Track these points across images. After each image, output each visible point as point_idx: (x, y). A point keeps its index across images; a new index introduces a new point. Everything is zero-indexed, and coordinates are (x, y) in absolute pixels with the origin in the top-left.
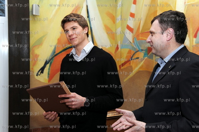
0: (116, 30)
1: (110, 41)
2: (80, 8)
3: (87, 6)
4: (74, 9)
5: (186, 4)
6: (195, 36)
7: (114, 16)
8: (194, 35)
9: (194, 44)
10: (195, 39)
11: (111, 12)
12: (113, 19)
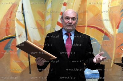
0: (45, 26)
1: (40, 35)
2: (16, 5)
3: (22, 4)
4: (12, 6)
5: (110, 6)
6: (118, 28)
7: (43, 15)
8: (116, 27)
9: (117, 33)
10: (117, 30)
11: (41, 11)
12: (43, 17)
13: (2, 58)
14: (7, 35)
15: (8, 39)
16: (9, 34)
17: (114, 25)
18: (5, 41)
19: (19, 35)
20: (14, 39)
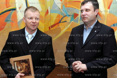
8: (108, 7)
9: (108, 13)
10: (108, 10)
13: (3, 30)
14: (7, 8)
15: (8, 12)
16: (10, 7)
17: (106, 4)
18: (5, 13)
19: (20, 7)
20: (14, 11)
